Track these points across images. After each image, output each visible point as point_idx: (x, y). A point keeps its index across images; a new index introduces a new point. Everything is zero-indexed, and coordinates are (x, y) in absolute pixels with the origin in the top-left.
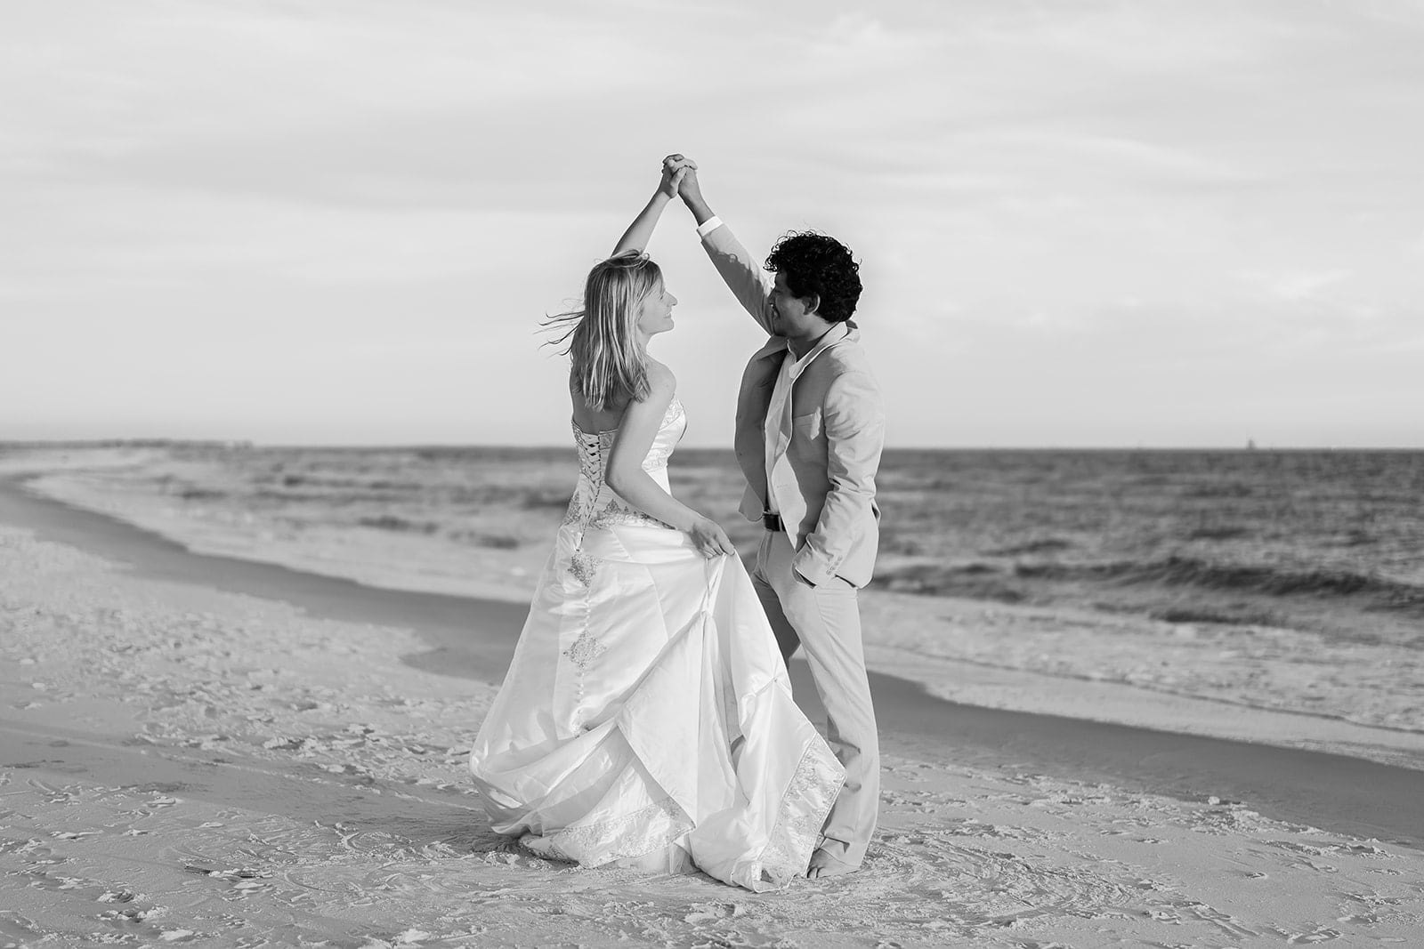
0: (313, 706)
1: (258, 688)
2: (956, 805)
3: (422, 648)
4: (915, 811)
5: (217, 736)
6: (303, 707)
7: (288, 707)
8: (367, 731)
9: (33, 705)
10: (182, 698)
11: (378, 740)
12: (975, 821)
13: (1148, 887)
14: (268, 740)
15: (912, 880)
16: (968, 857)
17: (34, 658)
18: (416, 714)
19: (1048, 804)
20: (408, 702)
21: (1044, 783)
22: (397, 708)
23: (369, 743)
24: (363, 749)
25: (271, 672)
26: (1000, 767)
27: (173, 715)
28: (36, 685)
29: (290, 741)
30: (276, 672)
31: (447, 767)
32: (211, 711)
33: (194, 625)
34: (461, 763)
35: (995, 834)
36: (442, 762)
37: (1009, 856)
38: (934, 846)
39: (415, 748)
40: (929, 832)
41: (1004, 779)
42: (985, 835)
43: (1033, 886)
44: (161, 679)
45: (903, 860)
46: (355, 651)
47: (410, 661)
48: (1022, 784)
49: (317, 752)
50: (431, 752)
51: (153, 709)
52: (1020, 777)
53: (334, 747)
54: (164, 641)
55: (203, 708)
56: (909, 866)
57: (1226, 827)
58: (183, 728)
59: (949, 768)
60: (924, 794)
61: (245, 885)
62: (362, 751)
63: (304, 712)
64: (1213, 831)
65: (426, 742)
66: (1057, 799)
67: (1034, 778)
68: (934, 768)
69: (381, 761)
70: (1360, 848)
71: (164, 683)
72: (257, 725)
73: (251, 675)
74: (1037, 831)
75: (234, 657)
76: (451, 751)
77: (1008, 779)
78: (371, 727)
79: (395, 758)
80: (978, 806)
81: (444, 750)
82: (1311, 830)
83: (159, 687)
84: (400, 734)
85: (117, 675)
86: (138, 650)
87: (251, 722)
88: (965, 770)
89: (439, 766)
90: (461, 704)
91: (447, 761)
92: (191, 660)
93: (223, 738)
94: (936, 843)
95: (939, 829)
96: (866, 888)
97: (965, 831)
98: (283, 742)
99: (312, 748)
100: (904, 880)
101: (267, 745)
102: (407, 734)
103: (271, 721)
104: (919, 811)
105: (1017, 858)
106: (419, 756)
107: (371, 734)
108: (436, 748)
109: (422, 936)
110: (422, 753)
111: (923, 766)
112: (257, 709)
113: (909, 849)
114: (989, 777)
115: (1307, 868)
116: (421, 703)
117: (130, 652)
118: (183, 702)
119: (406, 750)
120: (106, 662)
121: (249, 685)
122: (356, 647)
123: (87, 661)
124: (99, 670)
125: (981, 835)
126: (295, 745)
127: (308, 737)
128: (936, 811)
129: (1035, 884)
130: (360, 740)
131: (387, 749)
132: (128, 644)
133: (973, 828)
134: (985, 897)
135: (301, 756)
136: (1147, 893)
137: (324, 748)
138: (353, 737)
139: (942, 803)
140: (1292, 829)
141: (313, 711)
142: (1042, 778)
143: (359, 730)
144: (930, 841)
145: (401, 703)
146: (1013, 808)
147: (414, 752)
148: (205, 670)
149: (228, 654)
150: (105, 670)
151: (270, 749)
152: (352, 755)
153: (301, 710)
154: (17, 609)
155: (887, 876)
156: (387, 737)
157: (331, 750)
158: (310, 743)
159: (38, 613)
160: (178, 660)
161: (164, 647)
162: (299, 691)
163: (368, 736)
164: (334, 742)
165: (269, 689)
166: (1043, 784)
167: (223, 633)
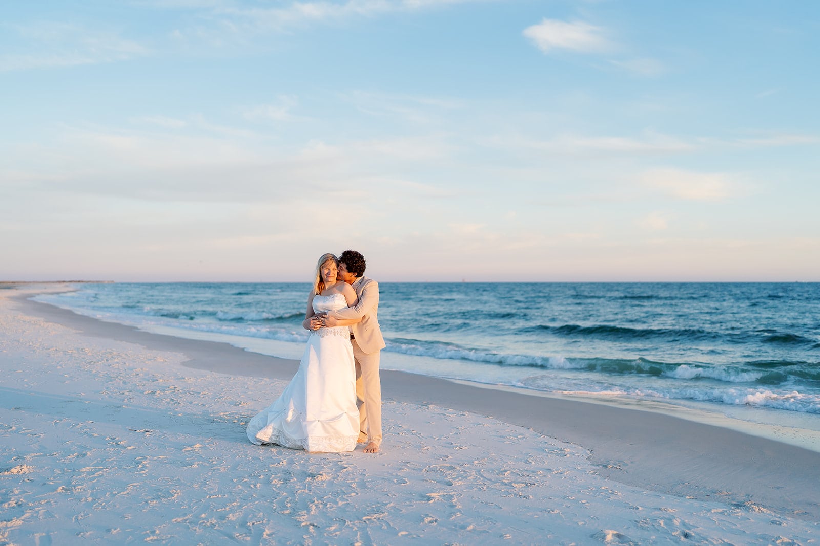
0: (157, 380)
1: (138, 375)
3: (187, 360)
7: (149, 381)
8: (175, 388)
10: (114, 379)
11: (179, 391)
14: (145, 391)
17: (60, 366)
18: (189, 382)
20: (186, 378)
22: (183, 380)
23: (176, 392)
25: (140, 369)
27: (113, 384)
30: (142, 369)
32: (124, 383)
33: (110, 353)
36: (200, 397)
44: (105, 373)
46: (166, 361)
47: (184, 364)
49: (161, 395)
51: (106, 382)
54: (102, 359)
55: (122, 382)
58: (117, 388)
61: (147, 433)
62: (174, 394)
63: (154, 382)
65: (194, 391)
69: (180, 397)
70: (462, 415)
71: (106, 373)
72: (140, 387)
73: (134, 370)
75: (127, 364)
76: (202, 393)
78: (176, 386)
81: (200, 393)
82: (450, 410)
83: (106, 375)
84: (185, 388)
85: (91, 371)
86: (95, 363)
90: (202, 378)
98: (150, 392)
103: (144, 385)
108: (197, 393)
109: (200, 446)
115: (446, 420)
116: (190, 378)
117: (92, 363)
118: (115, 380)
120: (85, 367)
121: (135, 374)
122: (166, 360)
123: (79, 367)
124: (84, 369)
126: (154, 393)
130: (173, 391)
131: (182, 393)
132: (91, 361)
135: (157, 396)
138: (171, 390)
143: (172, 387)
145: (184, 378)
147: (190, 394)
148: (118, 368)
149: (125, 363)
150: (86, 370)
154: (49, 349)
156: (181, 390)
157: (166, 394)
158: (158, 392)
159: (56, 350)
160: (109, 366)
161: (103, 362)
162: (151, 375)
165: (141, 375)
167: (121, 356)
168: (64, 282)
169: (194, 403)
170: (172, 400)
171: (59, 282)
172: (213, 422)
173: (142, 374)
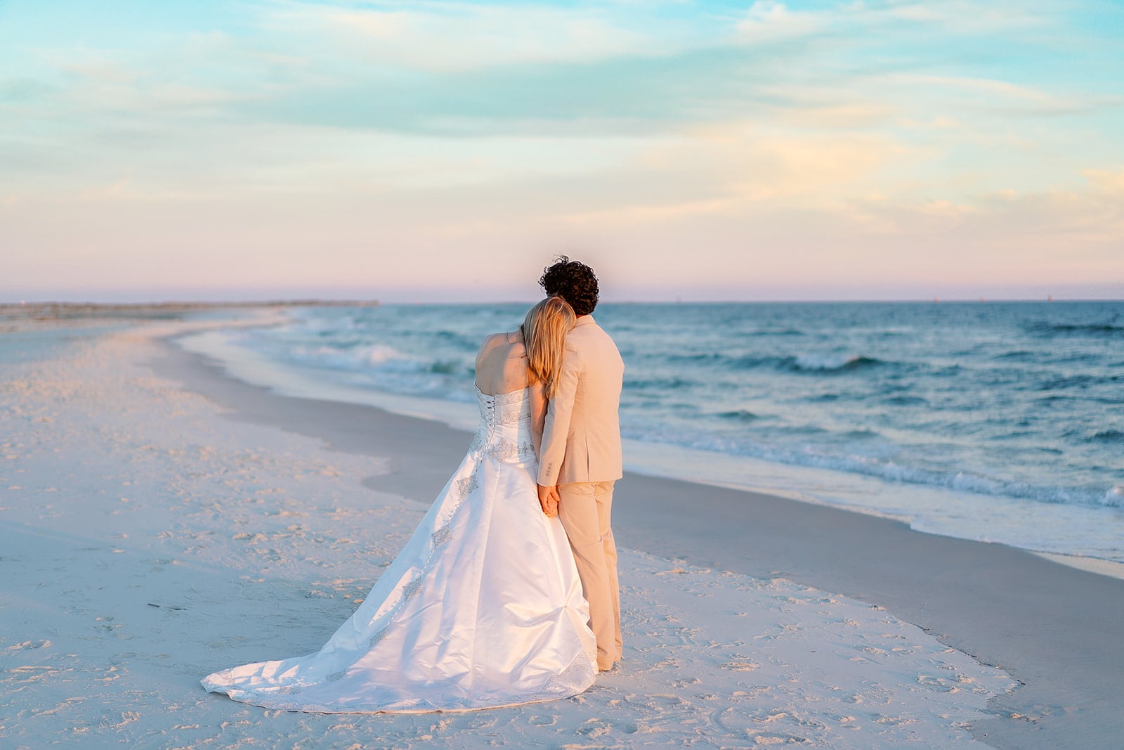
0: (277, 513)
1: (255, 501)
5: (209, 532)
6: (271, 514)
8: (299, 529)
9: (115, 512)
11: (300, 534)
18: (337, 518)
20: (339, 510)
23: (294, 535)
24: (288, 540)
25: (271, 490)
28: (123, 500)
30: (274, 490)
36: (328, 548)
39: (319, 539)
44: (199, 495)
46: (336, 475)
47: (369, 483)
49: (260, 541)
53: (272, 539)
62: (286, 541)
65: (328, 536)
69: (293, 547)
71: (199, 498)
76: (338, 541)
78: (303, 526)
82: (810, 589)
84: (317, 530)
87: (235, 523)
90: (371, 511)
92: (228, 482)
93: (212, 533)
98: (244, 535)
99: (259, 539)
102: (321, 531)
106: (318, 545)
110: (321, 542)
112: (244, 515)
116: (346, 511)
117: (192, 476)
119: (313, 540)
120: (174, 484)
121: (249, 499)
122: (339, 473)
123: (163, 483)
124: (166, 489)
126: (250, 537)
127: (260, 533)
130: (290, 534)
131: (302, 539)
135: (250, 544)
137: (266, 539)
138: (288, 532)
141: (277, 516)
143: (293, 527)
147: (316, 541)
150: (170, 489)
151: (236, 539)
152: (279, 543)
153: (269, 515)
156: (307, 533)
157: (270, 540)
158: (259, 536)
163: (297, 531)
164: (275, 535)
168: (281, 304)
169: (306, 559)
170: (272, 552)
171: (272, 304)
172: (309, 596)
173: (262, 501)
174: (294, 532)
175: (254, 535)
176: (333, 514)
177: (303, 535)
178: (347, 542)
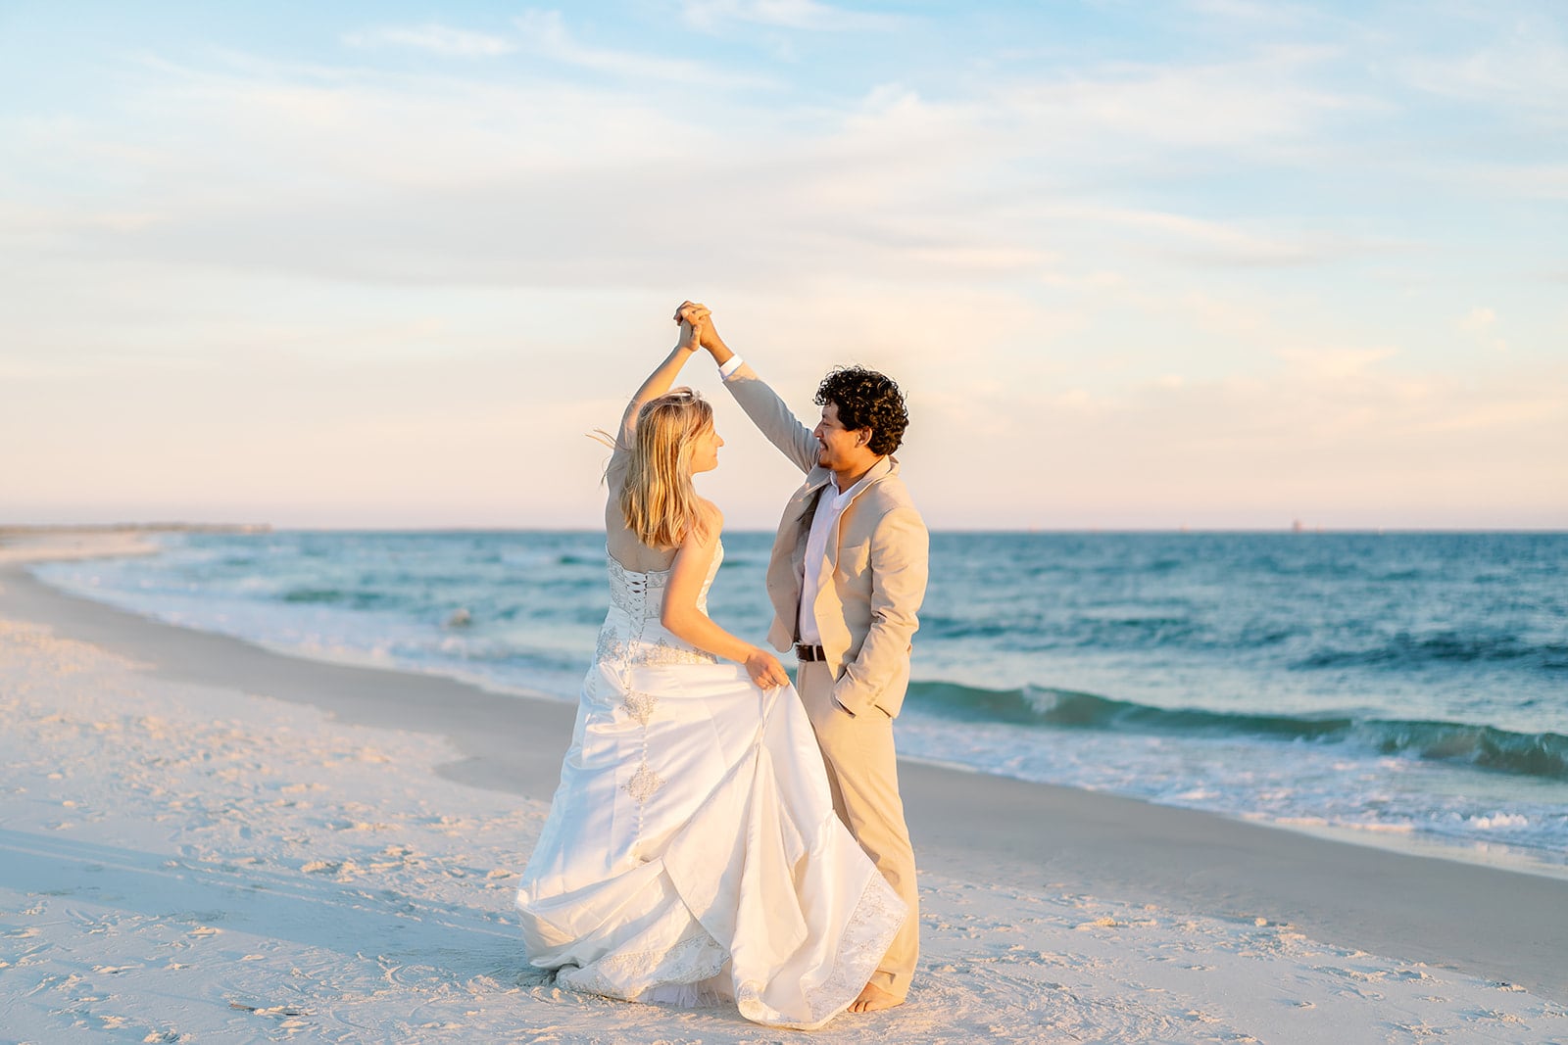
0: (349, 826)
1: (292, 805)
2: (1002, 929)
3: (456, 757)
4: (960, 937)
5: (253, 859)
6: (339, 827)
7: (324, 826)
8: (405, 853)
9: (64, 826)
10: (215, 817)
11: (416, 863)
12: (1021, 948)
13: (1194, 1018)
14: (305, 863)
15: (959, 1013)
16: (1015, 987)
17: (60, 772)
18: (454, 833)
19: (1095, 928)
20: (444, 819)
21: (1090, 904)
22: (434, 825)
23: (408, 867)
24: (401, 872)
25: (303, 786)
26: (1044, 886)
27: (208, 836)
28: (65, 803)
29: (328, 865)
30: (308, 786)
31: (488, 892)
32: (246, 832)
33: (222, 733)
34: (501, 887)
35: (1042, 961)
36: (483, 886)
37: (1056, 986)
38: (980, 975)
39: (454, 871)
40: (975, 960)
41: (1050, 901)
42: (1032, 963)
43: (1079, 1019)
44: (192, 796)
45: (950, 991)
46: (387, 762)
47: (444, 771)
48: (1067, 906)
49: (356, 877)
50: (471, 876)
51: (188, 829)
52: (1066, 898)
53: (372, 871)
54: (193, 752)
55: (237, 828)
56: (955, 998)
57: (1273, 951)
58: (218, 850)
59: (994, 888)
60: (970, 918)
61: (290, 1021)
62: (401, 875)
63: (340, 832)
64: (1260, 956)
65: (466, 863)
66: (1103, 922)
67: (1079, 899)
68: (979, 888)
69: (421, 887)
70: (1408, 973)
71: (195, 799)
72: (293, 846)
73: (283, 790)
74: (1083, 957)
75: (266, 770)
76: (491, 874)
77: (1054, 900)
78: (409, 848)
79: (435, 882)
80: (1023, 931)
81: (484, 873)
83: (192, 804)
84: (438, 855)
85: (146, 791)
86: (167, 762)
87: (287, 843)
88: (1010, 890)
89: (480, 891)
90: (498, 821)
91: (488, 886)
92: (222, 774)
93: (260, 862)
94: (982, 972)
95: (985, 957)
96: (913, 1023)
97: (1011, 958)
98: (320, 865)
99: (351, 872)
100: (951, 1013)
101: (305, 869)
102: (446, 855)
103: (306, 842)
104: (964, 937)
105: (1065, 988)
106: (459, 880)
107: (410, 856)
108: (476, 871)
110: (461, 877)
111: (968, 887)
112: (292, 829)
113: (955, 979)
114: (1034, 898)
116: (458, 820)
117: (158, 764)
118: (217, 821)
119: (446, 873)
120: (135, 777)
121: (282, 802)
122: (389, 758)
123: (116, 775)
124: (129, 785)
125: (1027, 963)
126: (333, 869)
127: (345, 860)
128: (982, 937)
129: (1083, 1017)
130: (398, 863)
131: (426, 872)
132: (156, 757)
133: (1019, 954)
134: (1032, 1031)
135: (340, 881)
136: (1195, 1024)
137: (363, 872)
138: (391, 859)
139: (987, 928)
140: (1339, 953)
141: (350, 830)
142: (1088, 898)
143: (396, 851)
144: (976, 969)
145: (438, 821)
146: (1059, 933)
147: (454, 875)
148: (236, 784)
149: (259, 767)
150: (134, 786)
151: (308, 873)
152: (391, 879)
153: (336, 830)
154: (41, 717)
155: (933, 1009)
156: (426, 859)
157: (370, 874)
158: (348, 866)
159: (62, 721)
160: (209, 774)
161: (193, 759)
162: (334, 808)
163: (406, 857)
164: (372, 865)
165: (303, 805)
166: (1088, 905)
167: (252, 743)
174: (401, 859)
175: (339, 865)
176: (440, 826)
177: (422, 864)
178: (508, 876)
